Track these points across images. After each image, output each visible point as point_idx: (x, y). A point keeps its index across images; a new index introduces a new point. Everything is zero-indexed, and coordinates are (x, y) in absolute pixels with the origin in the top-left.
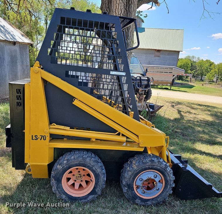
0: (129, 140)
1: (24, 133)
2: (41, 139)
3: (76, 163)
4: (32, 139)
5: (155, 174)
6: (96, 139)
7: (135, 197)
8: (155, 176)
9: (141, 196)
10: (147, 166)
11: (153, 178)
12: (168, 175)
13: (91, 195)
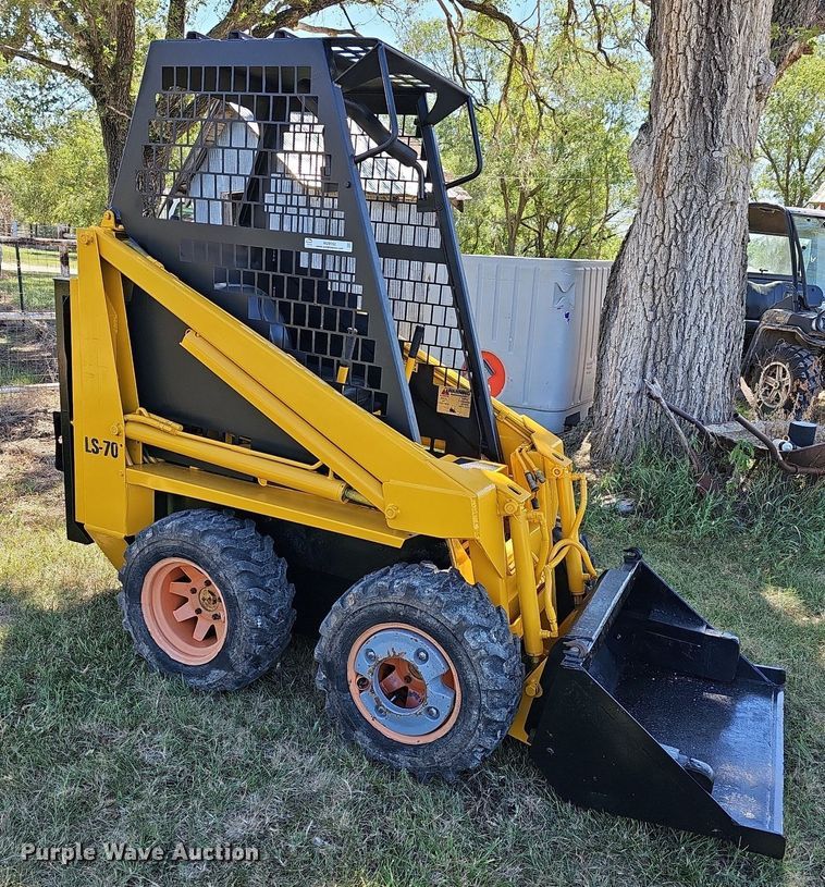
0: (352, 495)
1: (72, 427)
2: (106, 454)
3: (172, 543)
4: (87, 450)
5: (421, 644)
6: (269, 482)
7: (352, 719)
8: (422, 654)
9: (375, 724)
10: (389, 606)
11: (409, 657)
12: (470, 661)
13: (217, 668)
